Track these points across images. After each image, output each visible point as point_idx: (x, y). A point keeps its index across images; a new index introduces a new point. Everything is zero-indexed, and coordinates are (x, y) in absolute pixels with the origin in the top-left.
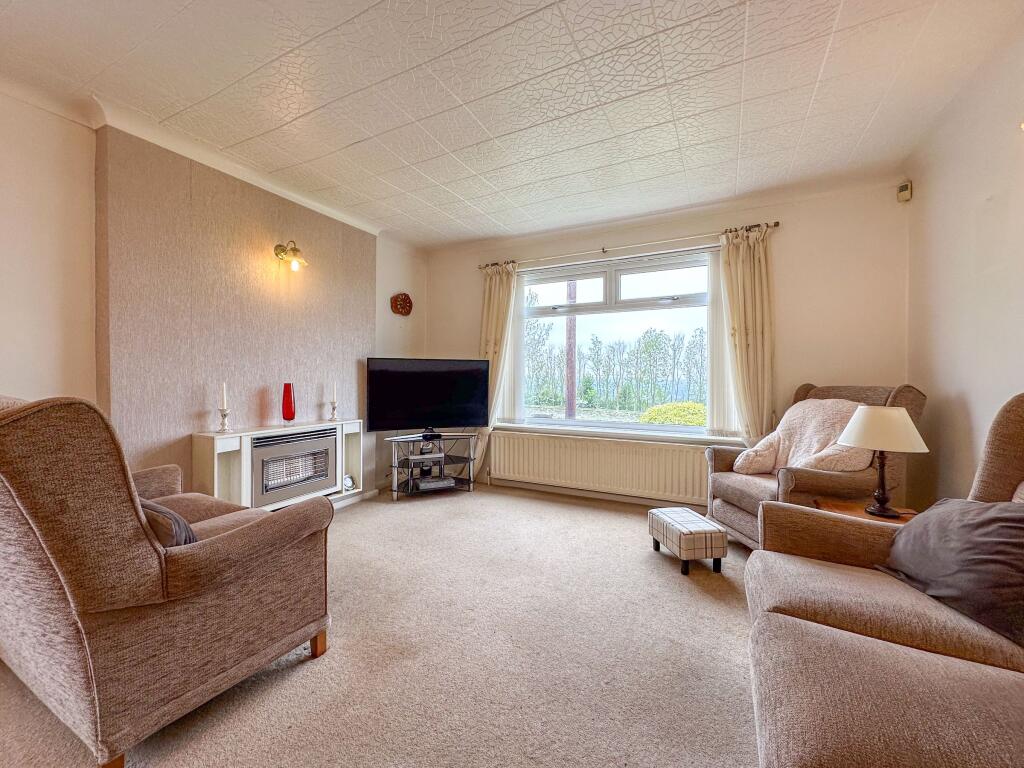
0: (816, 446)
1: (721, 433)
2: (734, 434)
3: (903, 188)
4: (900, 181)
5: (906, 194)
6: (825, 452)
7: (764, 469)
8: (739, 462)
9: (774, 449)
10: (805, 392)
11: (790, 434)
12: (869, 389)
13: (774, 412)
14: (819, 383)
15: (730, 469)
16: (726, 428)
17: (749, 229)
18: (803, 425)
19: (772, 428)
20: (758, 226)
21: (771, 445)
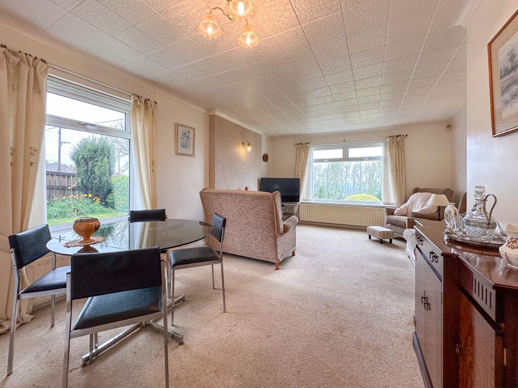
0: (420, 207)
1: (387, 204)
2: (392, 204)
3: (448, 127)
4: (447, 124)
5: (449, 128)
6: (424, 208)
7: (404, 214)
8: (396, 212)
9: (407, 208)
10: (417, 190)
11: (412, 203)
12: (437, 189)
13: (406, 196)
14: (421, 187)
15: (393, 214)
16: (389, 202)
17: (397, 137)
18: (416, 200)
19: (406, 202)
20: (400, 136)
21: (406, 207)
